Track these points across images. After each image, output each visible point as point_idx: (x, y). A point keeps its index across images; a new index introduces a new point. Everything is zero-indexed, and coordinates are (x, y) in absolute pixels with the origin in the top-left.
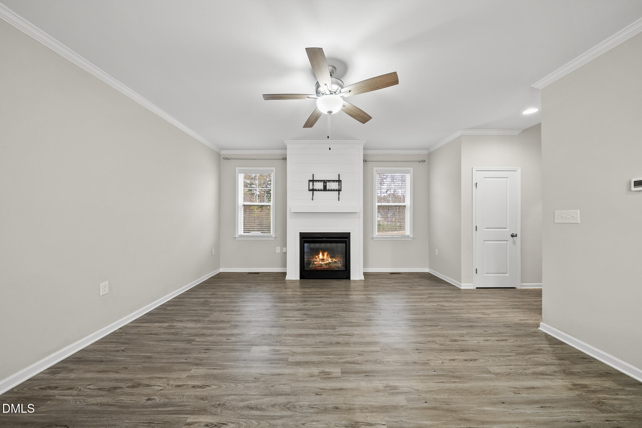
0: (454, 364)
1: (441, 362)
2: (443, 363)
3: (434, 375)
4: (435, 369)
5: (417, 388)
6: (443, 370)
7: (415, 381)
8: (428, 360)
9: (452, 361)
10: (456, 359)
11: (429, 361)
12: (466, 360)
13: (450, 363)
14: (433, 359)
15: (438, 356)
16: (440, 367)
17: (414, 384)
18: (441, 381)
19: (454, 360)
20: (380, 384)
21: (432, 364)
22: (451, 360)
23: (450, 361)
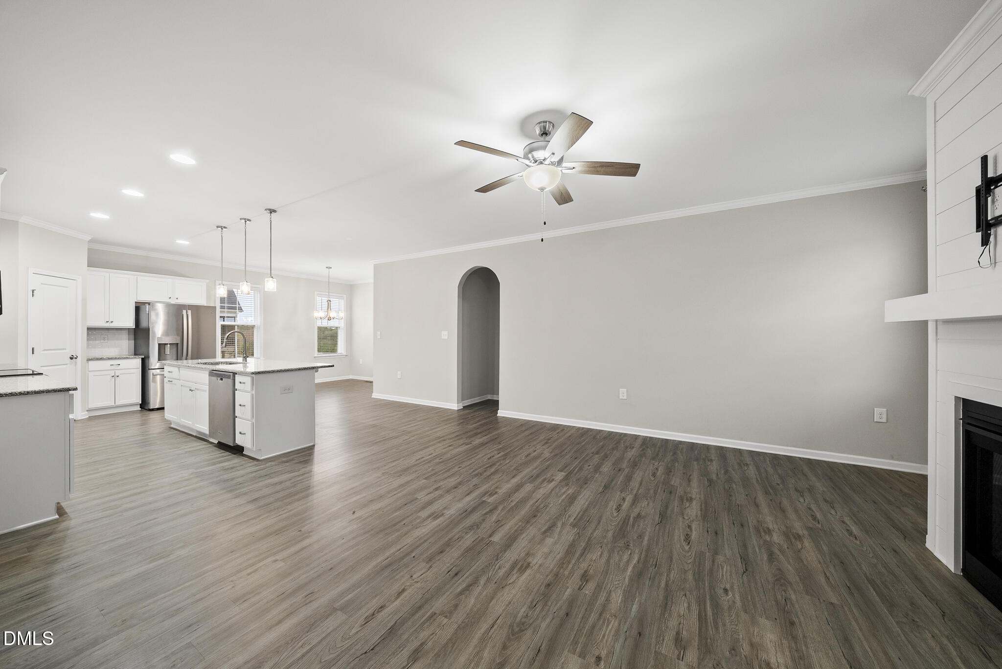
0: (396, 587)
1: (415, 576)
2: (412, 576)
3: (412, 551)
4: (414, 560)
5: (418, 530)
6: (406, 566)
7: (425, 533)
8: (431, 567)
9: (400, 591)
10: (397, 599)
11: (428, 566)
12: (381, 607)
13: (403, 583)
14: (426, 574)
15: (423, 584)
16: (411, 567)
17: (424, 530)
18: (402, 550)
19: (400, 594)
20: (449, 513)
21: (423, 565)
22: (404, 590)
23: (403, 588)
